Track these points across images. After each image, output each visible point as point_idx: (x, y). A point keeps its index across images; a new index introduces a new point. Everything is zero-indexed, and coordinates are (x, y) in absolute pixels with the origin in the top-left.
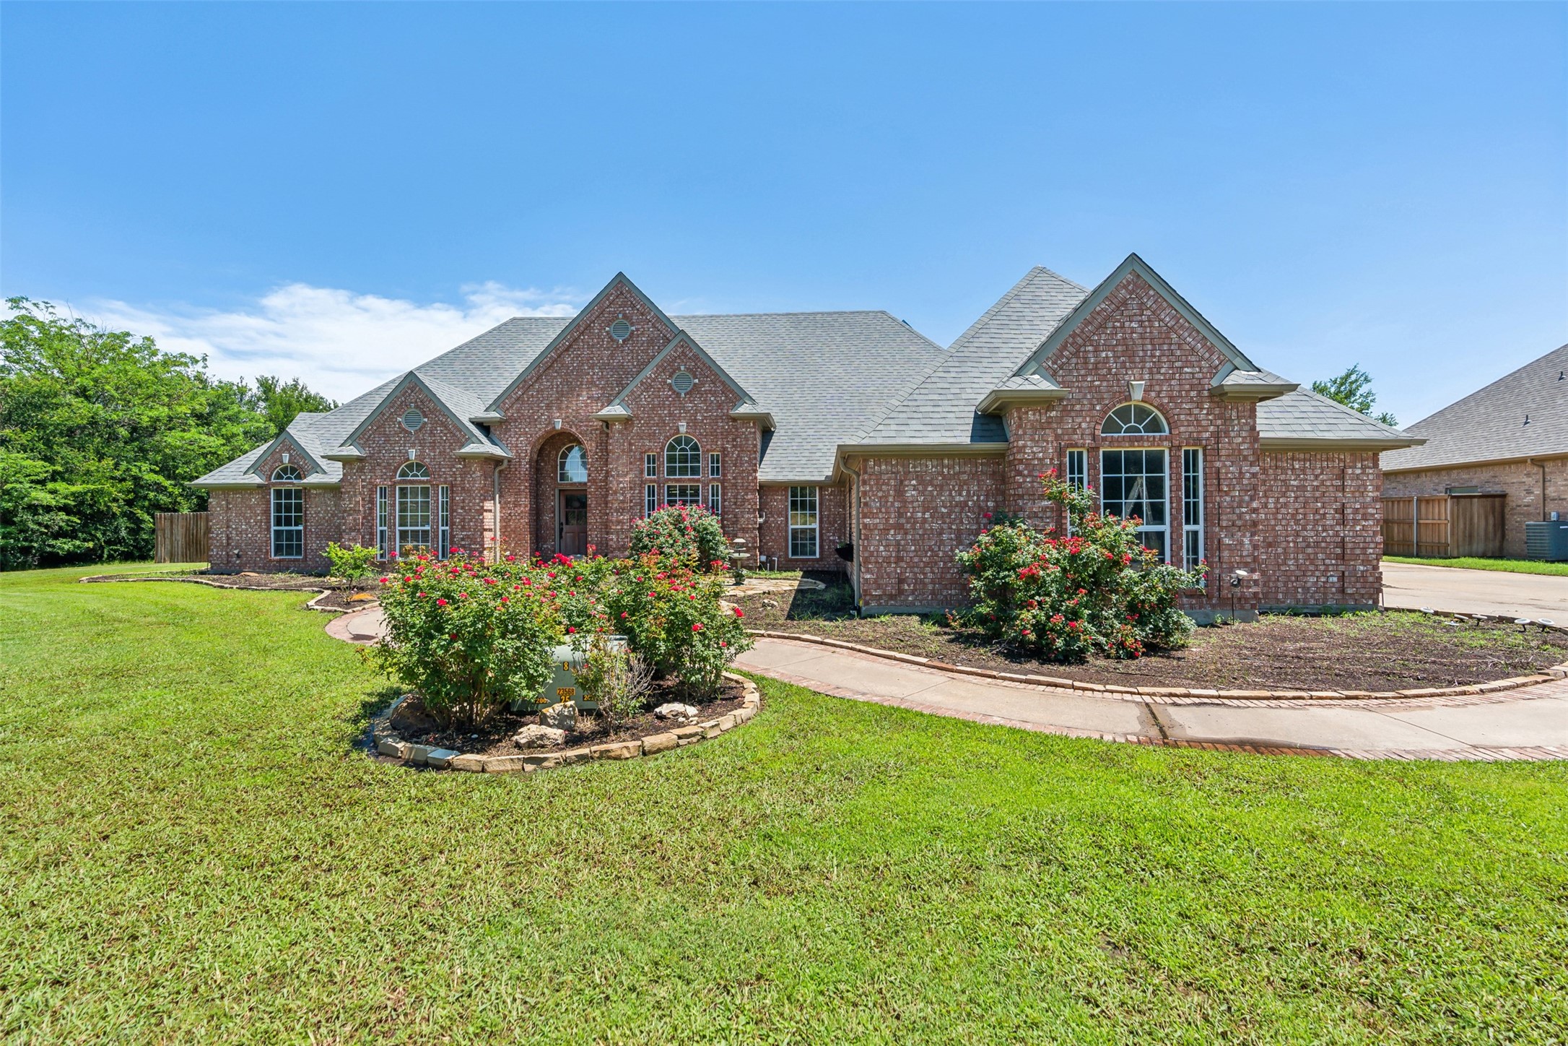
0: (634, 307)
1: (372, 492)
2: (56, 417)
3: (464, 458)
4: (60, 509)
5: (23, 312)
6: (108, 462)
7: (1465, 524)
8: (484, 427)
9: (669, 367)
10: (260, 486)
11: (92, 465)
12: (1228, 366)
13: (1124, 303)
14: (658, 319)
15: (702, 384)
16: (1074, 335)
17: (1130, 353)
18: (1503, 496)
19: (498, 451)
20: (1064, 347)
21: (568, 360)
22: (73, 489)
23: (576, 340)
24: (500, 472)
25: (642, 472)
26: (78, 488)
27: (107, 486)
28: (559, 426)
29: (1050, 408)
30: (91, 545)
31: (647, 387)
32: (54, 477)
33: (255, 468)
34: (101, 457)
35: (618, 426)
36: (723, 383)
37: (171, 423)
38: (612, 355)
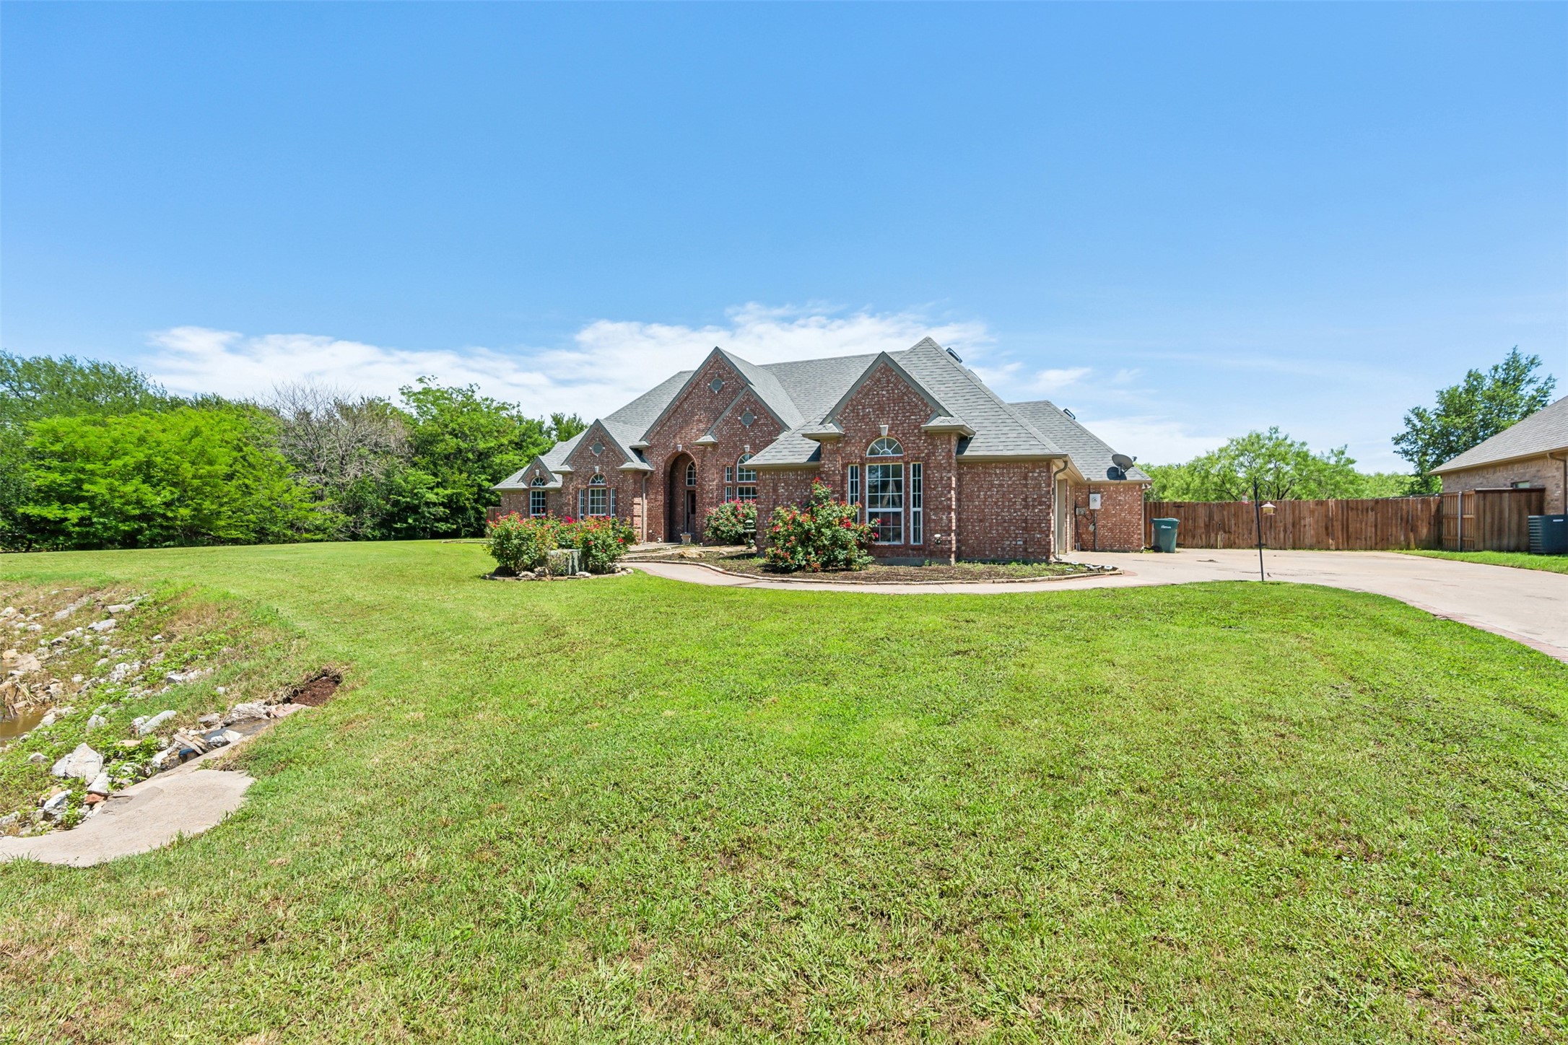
0: (724, 369)
1: (577, 493)
2: (439, 448)
3: (623, 471)
4: (440, 504)
5: (426, 386)
6: (465, 475)
7: (1493, 519)
8: (638, 451)
9: (740, 410)
10: (524, 490)
11: (456, 477)
12: (935, 414)
13: (879, 380)
14: (739, 377)
15: (759, 419)
16: (852, 400)
17: (881, 409)
18: (1542, 491)
19: (645, 466)
20: (847, 408)
21: (686, 406)
22: (446, 492)
23: (690, 393)
24: (647, 479)
25: (723, 478)
26: (449, 492)
27: (463, 491)
28: (680, 450)
29: (839, 442)
30: (455, 527)
31: (727, 422)
32: (438, 485)
33: (523, 479)
34: (461, 472)
35: (709, 449)
36: (772, 418)
37: (500, 449)
38: (711, 402)
